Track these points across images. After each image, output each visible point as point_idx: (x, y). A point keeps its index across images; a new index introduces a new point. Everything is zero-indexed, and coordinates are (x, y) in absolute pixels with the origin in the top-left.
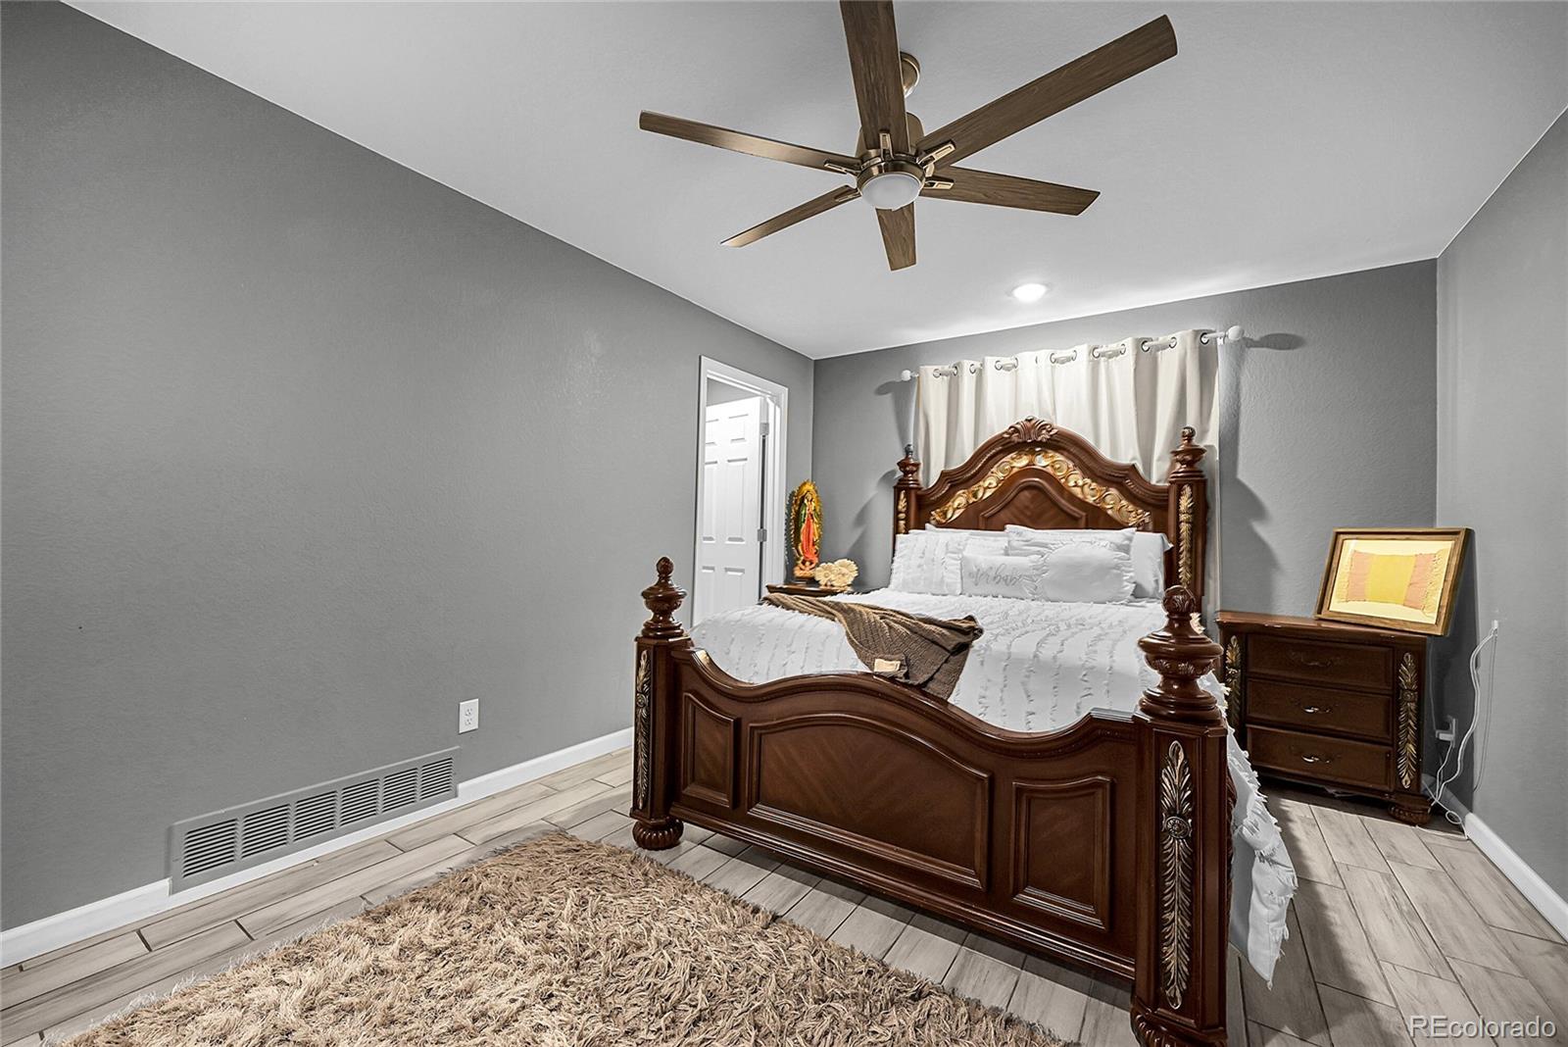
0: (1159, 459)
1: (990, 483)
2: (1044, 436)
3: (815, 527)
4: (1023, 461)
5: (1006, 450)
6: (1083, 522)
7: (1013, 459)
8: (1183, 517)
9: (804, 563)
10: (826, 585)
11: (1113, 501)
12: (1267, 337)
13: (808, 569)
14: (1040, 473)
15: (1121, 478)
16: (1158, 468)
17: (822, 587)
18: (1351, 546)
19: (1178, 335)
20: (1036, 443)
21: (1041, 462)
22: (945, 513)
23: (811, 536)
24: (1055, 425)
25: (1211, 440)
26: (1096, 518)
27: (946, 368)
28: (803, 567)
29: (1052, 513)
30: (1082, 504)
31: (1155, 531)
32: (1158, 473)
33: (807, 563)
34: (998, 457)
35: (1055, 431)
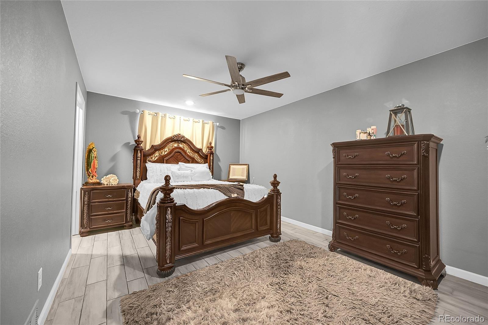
0: (205, 148)
1: (166, 150)
2: (182, 139)
3: (96, 162)
4: (176, 145)
5: (172, 141)
6: (191, 162)
7: (173, 144)
8: (211, 161)
9: (92, 177)
10: (107, 185)
11: (196, 156)
12: (221, 126)
13: (94, 179)
14: (180, 148)
15: (198, 151)
16: (204, 150)
17: (106, 186)
18: (232, 167)
19: (209, 122)
20: (180, 141)
21: (181, 146)
22: (152, 158)
23: (95, 166)
24: (185, 137)
25: (213, 145)
26: (194, 161)
27: (152, 112)
28: (92, 178)
29: (183, 159)
30: (190, 157)
31: (205, 163)
32: (205, 150)
33: (94, 177)
34: (169, 143)
35: (185, 138)
